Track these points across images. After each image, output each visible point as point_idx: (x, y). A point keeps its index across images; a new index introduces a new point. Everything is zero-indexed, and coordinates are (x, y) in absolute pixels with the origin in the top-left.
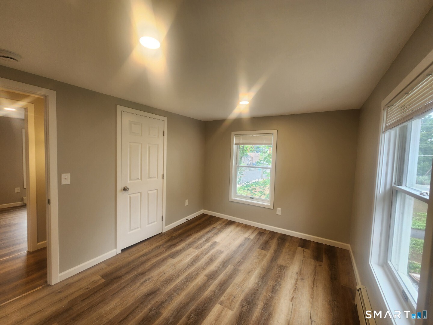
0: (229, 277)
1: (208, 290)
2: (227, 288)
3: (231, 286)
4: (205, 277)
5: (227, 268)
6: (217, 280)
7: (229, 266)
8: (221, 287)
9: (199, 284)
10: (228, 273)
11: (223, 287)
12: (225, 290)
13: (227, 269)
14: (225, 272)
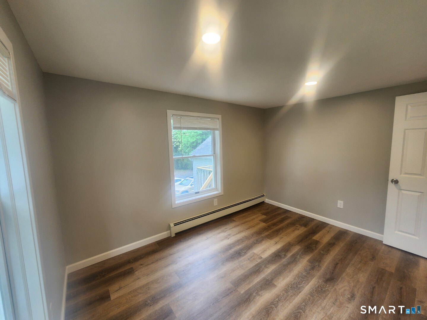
0: (248, 277)
1: (272, 269)
2: (253, 267)
3: (249, 268)
4: (276, 284)
5: (246, 289)
6: (262, 277)
7: (242, 292)
8: (259, 269)
9: (281, 278)
10: (248, 282)
11: (257, 269)
12: (256, 266)
13: (248, 288)
14: (251, 285)
